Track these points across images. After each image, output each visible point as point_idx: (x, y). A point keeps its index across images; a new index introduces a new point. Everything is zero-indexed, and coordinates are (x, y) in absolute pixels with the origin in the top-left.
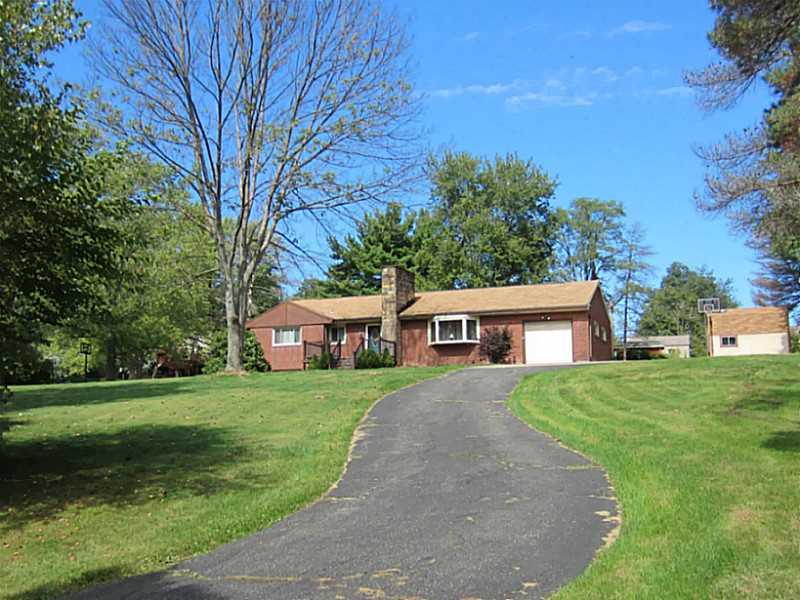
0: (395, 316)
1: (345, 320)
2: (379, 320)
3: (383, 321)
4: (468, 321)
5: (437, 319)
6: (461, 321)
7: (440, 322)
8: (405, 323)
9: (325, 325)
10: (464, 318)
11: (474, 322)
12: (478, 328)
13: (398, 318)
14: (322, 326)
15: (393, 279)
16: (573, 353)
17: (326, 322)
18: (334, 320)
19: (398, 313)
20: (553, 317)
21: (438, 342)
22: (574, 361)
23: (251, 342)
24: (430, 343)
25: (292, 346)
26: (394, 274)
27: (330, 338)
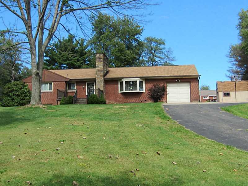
0: (103, 78)
1: (76, 79)
2: (94, 80)
3: (97, 80)
4: (140, 81)
5: (124, 80)
6: (136, 81)
7: (126, 82)
8: (107, 82)
9: (65, 82)
10: (138, 80)
11: (142, 82)
12: (144, 85)
13: (104, 79)
14: (64, 82)
15: (102, 60)
16: (191, 98)
17: (67, 80)
18: (70, 80)
19: (104, 76)
20: (182, 80)
21: (124, 91)
22: (191, 102)
23: (26, 89)
24: (120, 92)
25: (47, 92)
26: (102, 57)
27: (67, 89)
